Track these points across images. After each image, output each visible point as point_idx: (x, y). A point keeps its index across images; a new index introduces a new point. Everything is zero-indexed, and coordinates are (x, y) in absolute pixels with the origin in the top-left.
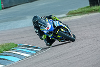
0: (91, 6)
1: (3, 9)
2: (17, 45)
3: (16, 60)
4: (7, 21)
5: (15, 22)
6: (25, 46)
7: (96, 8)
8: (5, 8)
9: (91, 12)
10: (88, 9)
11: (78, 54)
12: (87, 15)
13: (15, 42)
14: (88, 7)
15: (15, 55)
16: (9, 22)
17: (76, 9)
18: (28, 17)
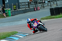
0: (51, 16)
1: (11, 16)
2: (17, 32)
3: (17, 39)
4: (13, 21)
5: (17, 22)
6: (21, 33)
7: (53, 16)
8: (12, 16)
9: (51, 18)
10: (50, 17)
11: (45, 37)
12: (49, 20)
13: (17, 31)
14: (50, 16)
15: (16, 37)
16: (14, 22)
17: (44, 17)
18: (22, 20)
